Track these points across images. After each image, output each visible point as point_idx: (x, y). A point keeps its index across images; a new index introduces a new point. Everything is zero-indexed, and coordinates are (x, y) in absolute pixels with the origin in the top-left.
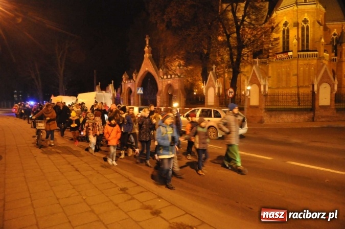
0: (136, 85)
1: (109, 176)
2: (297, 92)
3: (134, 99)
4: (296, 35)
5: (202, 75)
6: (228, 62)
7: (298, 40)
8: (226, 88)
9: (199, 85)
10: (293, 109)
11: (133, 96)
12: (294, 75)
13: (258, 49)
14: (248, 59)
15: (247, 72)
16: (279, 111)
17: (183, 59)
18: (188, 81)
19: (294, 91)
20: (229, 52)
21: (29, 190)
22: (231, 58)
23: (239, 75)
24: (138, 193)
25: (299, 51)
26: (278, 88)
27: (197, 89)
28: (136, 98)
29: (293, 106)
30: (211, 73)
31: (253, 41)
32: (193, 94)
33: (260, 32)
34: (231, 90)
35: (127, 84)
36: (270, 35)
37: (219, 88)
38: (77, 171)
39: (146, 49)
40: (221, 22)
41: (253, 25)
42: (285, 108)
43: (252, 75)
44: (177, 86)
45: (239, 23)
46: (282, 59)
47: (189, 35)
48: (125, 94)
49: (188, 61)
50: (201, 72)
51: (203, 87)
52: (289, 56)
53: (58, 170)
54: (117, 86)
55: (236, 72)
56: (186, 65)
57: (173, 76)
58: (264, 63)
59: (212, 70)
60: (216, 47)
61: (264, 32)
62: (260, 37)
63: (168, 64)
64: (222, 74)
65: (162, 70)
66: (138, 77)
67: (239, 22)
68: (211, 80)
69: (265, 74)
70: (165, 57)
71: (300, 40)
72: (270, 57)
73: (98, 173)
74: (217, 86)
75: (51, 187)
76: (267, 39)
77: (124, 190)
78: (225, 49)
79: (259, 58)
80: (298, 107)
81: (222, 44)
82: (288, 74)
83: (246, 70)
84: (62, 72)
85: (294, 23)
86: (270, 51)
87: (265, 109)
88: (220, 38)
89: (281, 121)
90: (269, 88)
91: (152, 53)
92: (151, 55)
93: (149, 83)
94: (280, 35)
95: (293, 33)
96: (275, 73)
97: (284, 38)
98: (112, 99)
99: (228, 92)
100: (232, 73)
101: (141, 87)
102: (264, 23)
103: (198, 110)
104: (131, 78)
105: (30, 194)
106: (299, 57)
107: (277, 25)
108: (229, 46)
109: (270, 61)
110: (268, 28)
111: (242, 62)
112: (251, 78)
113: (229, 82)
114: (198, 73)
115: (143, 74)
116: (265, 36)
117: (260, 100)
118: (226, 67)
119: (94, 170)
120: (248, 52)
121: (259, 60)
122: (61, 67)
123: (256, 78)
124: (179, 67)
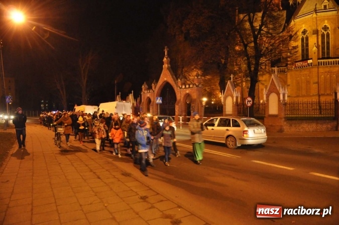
0: (155, 95)
1: (129, 184)
2: (318, 101)
3: (153, 108)
4: (316, 42)
5: (220, 84)
6: (246, 71)
7: (318, 47)
8: (245, 97)
9: (217, 94)
10: (315, 117)
11: (152, 105)
12: (314, 83)
13: (276, 58)
14: (266, 68)
15: (265, 81)
16: (299, 120)
17: (201, 69)
18: (205, 90)
19: (315, 99)
20: (246, 62)
21: (54, 196)
22: (249, 67)
23: (257, 84)
24: (158, 202)
25: (319, 59)
26: (298, 96)
27: (215, 98)
28: (155, 107)
29: (314, 115)
30: (229, 83)
31: (271, 50)
32: (211, 103)
33: (278, 41)
34: (249, 99)
35: (146, 94)
36: (288, 43)
37: (237, 98)
38: (99, 178)
39: (165, 60)
40: (238, 32)
41: (271, 34)
42: (305, 117)
43: (271, 84)
44: (195, 95)
45: (256, 33)
46: (302, 67)
47: (206, 46)
48: (145, 103)
49: (205, 71)
50: (219, 82)
51: (221, 96)
52: (308, 64)
53: (81, 177)
54: (137, 96)
55: (254, 81)
56: (203, 75)
57: (191, 86)
58: (283, 71)
59: (230, 79)
60: (233, 56)
61: (282, 41)
62: (278, 46)
63: (186, 74)
64: (240, 83)
65: (181, 80)
66: (157, 87)
67: (256, 31)
68: (229, 89)
69: (284, 83)
70: (183, 68)
71: (320, 48)
72: (288, 66)
73: (119, 181)
74: (235, 95)
75: (75, 193)
76: (285, 47)
77: (144, 198)
78: (243, 59)
79: (278, 67)
80: (320, 116)
81: (240, 54)
82: (308, 82)
83: (264, 79)
84: (85, 83)
85: (313, 31)
86: (289, 59)
87: (285, 118)
88: (237, 48)
89: (301, 130)
90: (288, 96)
91: (170, 64)
92: (170, 66)
93: (168, 92)
94: (299, 43)
95: (312, 41)
96: (294, 81)
97: (303, 46)
98: (132, 108)
99: (247, 101)
100: (250, 82)
101: (160, 96)
102: (282, 32)
103: (217, 119)
104: (150, 88)
105: (55, 199)
106: (319, 65)
107: (296, 33)
108: (247, 55)
109: (288, 70)
110: (286, 37)
111: (260, 71)
112: (270, 87)
113: (247, 91)
114: (215, 83)
115: (162, 84)
116: (283, 44)
117: (280, 109)
118: (244, 76)
119: (115, 178)
120: (266, 61)
121: (278, 69)
122: (84, 79)
123: (275, 86)
124: (197, 77)
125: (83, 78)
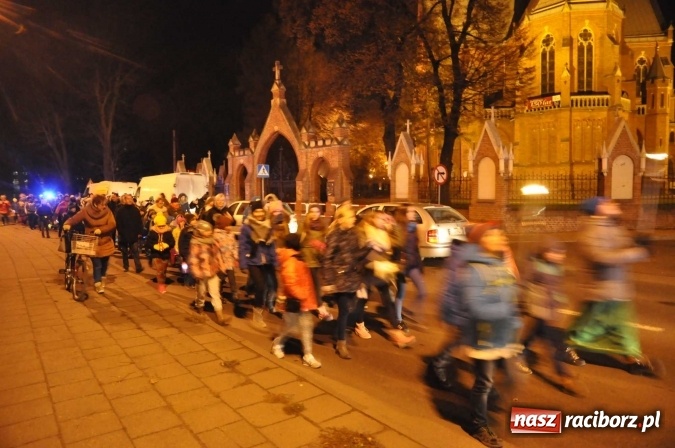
0: (256, 160)
1: (201, 339)
2: (568, 174)
3: (251, 186)
4: (568, 62)
5: (385, 139)
6: (436, 114)
7: (571, 71)
8: (433, 165)
9: (379, 159)
10: (562, 206)
11: (250, 181)
12: (563, 141)
13: (495, 90)
14: (474, 109)
15: (473, 134)
17: (347, 108)
18: (356, 151)
19: (564, 171)
20: (436, 96)
21: (43, 368)
22: (442, 107)
23: (457, 140)
24: (259, 372)
25: (572, 94)
26: (532, 165)
27: (375, 167)
28: (255, 185)
29: (562, 200)
30: (402, 136)
31: (485, 74)
32: (367, 178)
33: (497, 57)
34: (442, 169)
35: (237, 158)
36: (517, 62)
37: (418, 166)
39: (275, 89)
40: (422, 36)
41: (485, 42)
43: (483, 140)
44: (335, 162)
45: (456, 39)
46: (541, 109)
47: (359, 62)
48: (234, 177)
49: (357, 113)
50: (382, 134)
51: (387, 163)
52: (553, 103)
54: (219, 162)
55: (451, 135)
56: (353, 121)
57: (328, 142)
58: (506, 116)
59: (405, 129)
60: (412, 85)
61: (507, 57)
62: (498, 66)
63: (318, 118)
64: (424, 138)
65: (307, 130)
66: (260, 143)
67: (457, 35)
68: (402, 150)
69: (508, 139)
70: (312, 106)
71: (576, 73)
72: (517, 106)
74: (413, 161)
75: (88, 360)
76: (512, 69)
77: (231, 366)
78: (430, 89)
79: (496, 107)
80: (571, 203)
81: (424, 80)
82: (552, 138)
83: (474, 132)
84: (108, 132)
85: (564, 40)
86: (518, 93)
87: (507, 206)
88: (420, 68)
90: (514, 165)
91: (286, 98)
92: (285, 100)
93: (281, 156)
94: (537, 62)
95: (562, 58)
96: (527, 136)
97: (544, 68)
98: (208, 187)
99: (436, 172)
100: (443, 137)
101: (266, 162)
102: (506, 39)
104: (245, 145)
105: (45, 375)
106: (572, 105)
107: (531, 43)
108: (438, 83)
109: (516, 113)
110: (514, 49)
111: (463, 115)
112: (481, 146)
113: (437, 154)
114: (376, 137)
115: (270, 138)
116: (508, 64)
117: (498, 189)
118: (432, 125)
119: (173, 326)
120: (475, 95)
121: (496, 110)
122: (107, 125)
123: (491, 145)
124: (340, 124)
125: (104, 124)
